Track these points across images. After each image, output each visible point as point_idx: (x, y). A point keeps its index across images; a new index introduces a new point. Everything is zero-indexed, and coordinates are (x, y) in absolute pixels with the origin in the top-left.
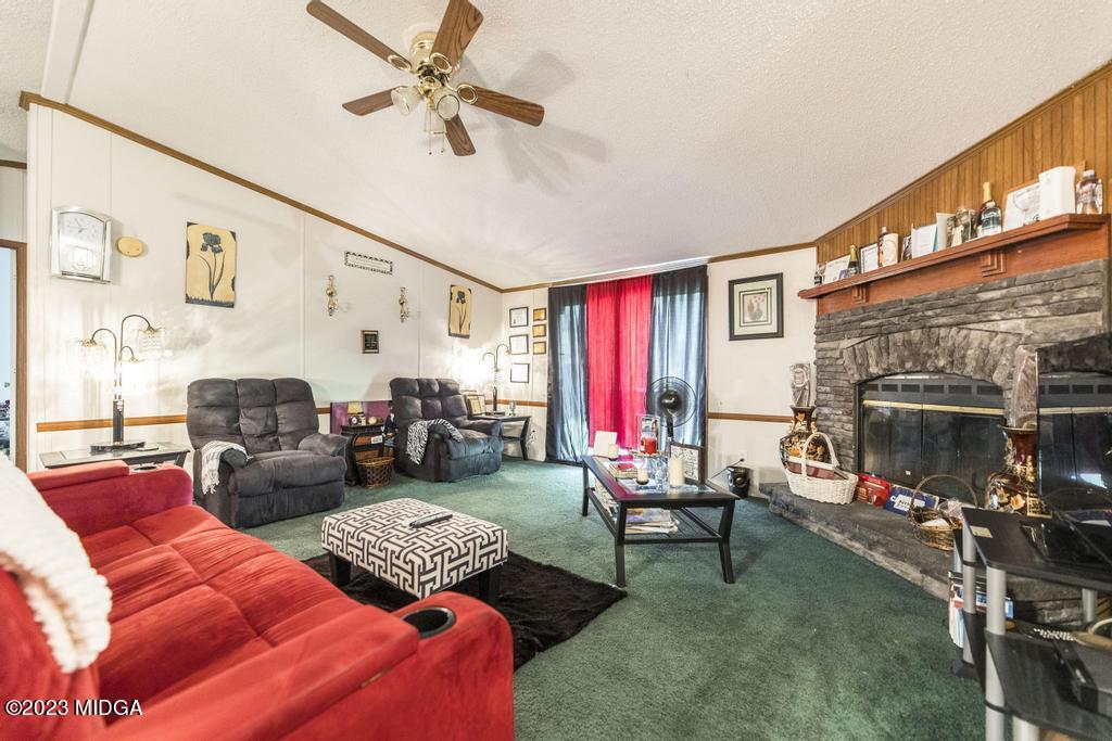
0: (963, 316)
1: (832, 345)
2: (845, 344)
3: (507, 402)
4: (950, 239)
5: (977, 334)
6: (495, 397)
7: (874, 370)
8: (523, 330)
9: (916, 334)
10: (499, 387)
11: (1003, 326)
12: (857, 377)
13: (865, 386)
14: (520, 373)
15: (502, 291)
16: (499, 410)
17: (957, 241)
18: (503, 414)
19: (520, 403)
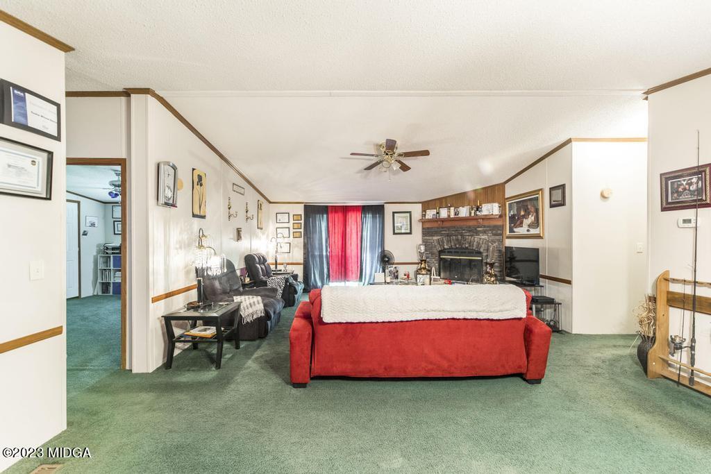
0: (471, 233)
1: (430, 238)
2: (435, 238)
3: (282, 264)
4: (470, 213)
5: (476, 238)
6: (276, 261)
7: (446, 247)
8: (286, 225)
9: (460, 237)
10: (278, 256)
11: (483, 237)
12: (440, 249)
13: (441, 252)
14: (286, 248)
15: (270, 203)
16: (278, 269)
17: (473, 215)
18: (280, 270)
19: (288, 264)
